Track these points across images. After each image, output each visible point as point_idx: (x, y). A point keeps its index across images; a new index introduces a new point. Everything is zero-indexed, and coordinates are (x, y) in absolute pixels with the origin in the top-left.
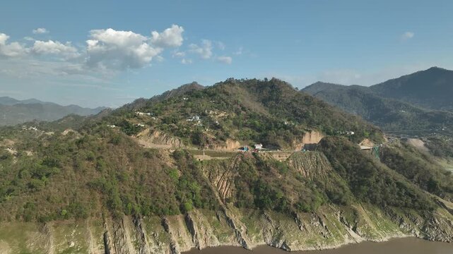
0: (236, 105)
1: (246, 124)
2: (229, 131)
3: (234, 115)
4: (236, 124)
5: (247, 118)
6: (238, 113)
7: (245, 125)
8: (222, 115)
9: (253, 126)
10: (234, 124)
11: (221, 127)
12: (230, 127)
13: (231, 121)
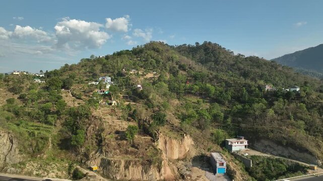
0: (170, 63)
1: (192, 89)
2: (164, 106)
3: (168, 76)
4: (174, 90)
5: (190, 81)
6: (175, 74)
7: (189, 92)
8: (150, 75)
9: (204, 94)
10: (171, 89)
11: (147, 97)
12: (165, 95)
13: (166, 85)
